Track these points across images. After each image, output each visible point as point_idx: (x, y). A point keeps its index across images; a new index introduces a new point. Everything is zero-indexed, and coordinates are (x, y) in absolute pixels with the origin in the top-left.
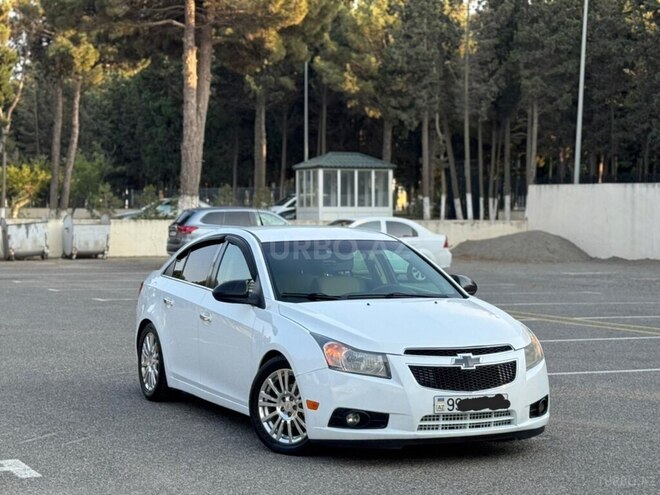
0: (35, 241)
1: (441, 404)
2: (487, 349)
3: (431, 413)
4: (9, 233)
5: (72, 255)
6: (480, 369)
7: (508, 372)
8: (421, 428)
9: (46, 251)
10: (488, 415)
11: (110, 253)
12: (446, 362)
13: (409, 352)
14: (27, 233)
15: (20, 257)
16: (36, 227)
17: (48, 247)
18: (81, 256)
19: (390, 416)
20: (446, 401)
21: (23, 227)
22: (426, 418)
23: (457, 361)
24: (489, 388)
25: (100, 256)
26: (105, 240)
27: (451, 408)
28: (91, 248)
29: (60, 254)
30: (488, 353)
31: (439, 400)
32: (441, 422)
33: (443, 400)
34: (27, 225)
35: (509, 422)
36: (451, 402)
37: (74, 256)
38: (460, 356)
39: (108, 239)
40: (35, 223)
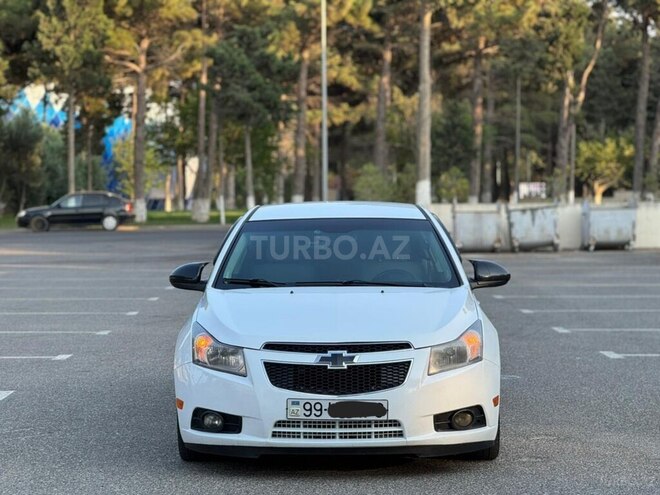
0: (542, 230)
1: (295, 408)
2: (373, 346)
3: (285, 419)
4: (513, 220)
5: (589, 246)
6: (354, 369)
7: (395, 374)
8: (274, 435)
9: (556, 241)
10: (369, 424)
11: (636, 244)
12: (310, 359)
13: (269, 346)
14: (533, 219)
15: (526, 249)
16: (543, 213)
17: (558, 236)
18: (600, 247)
19: (243, 419)
20: (302, 404)
21: (529, 213)
22: (279, 424)
23: (323, 359)
24: (363, 392)
25: (627, 247)
26: (630, 227)
27: (308, 413)
28: (613, 237)
29: (578, 245)
30: (372, 351)
31: (293, 403)
32: (302, 430)
33: (298, 403)
34: (533, 211)
35: (400, 434)
36: (308, 406)
37: (592, 248)
38: (329, 353)
39: (634, 225)
40: (542, 208)
